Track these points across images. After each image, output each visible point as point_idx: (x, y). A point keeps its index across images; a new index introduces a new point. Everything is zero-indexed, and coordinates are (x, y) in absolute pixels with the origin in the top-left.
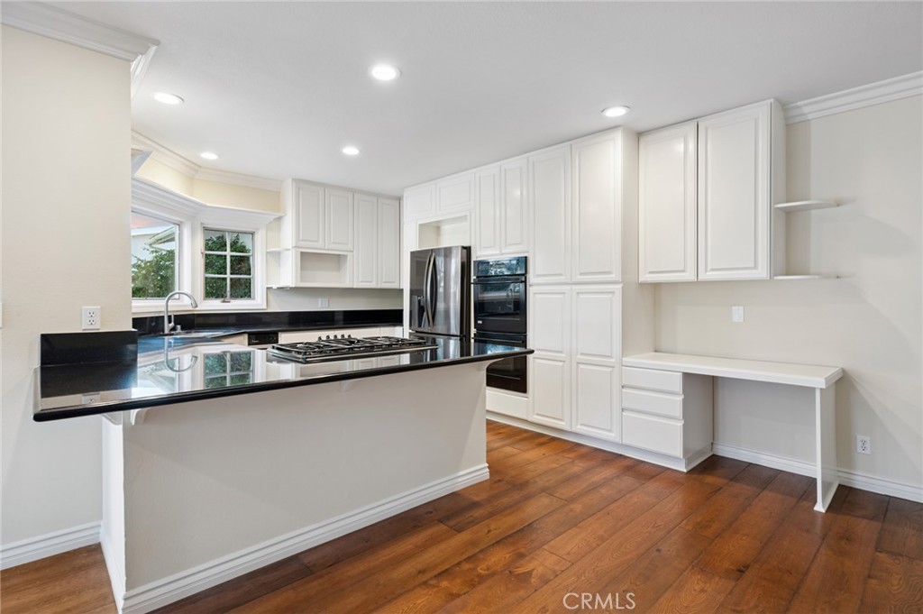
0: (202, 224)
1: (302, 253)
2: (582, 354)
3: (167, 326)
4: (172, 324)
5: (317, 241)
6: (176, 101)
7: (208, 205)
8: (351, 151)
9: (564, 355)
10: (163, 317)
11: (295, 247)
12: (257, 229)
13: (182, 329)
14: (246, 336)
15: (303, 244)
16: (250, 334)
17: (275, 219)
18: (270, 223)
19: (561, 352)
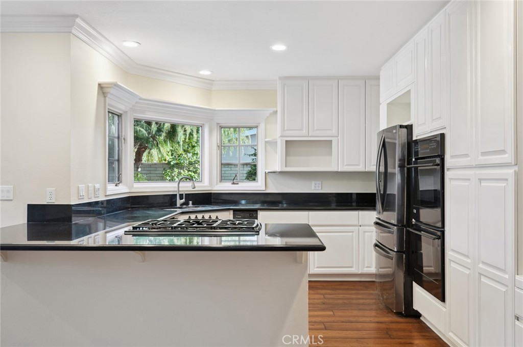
0: (218, 124)
1: (286, 141)
2: (483, 263)
3: (179, 202)
4: (183, 201)
5: (301, 130)
6: (136, 45)
7: (217, 109)
8: (279, 47)
9: (469, 261)
10: (176, 195)
11: (281, 136)
12: (259, 123)
13: (193, 204)
14: (232, 212)
15: (287, 133)
16: (234, 210)
17: (271, 114)
18: (268, 117)
19: (467, 256)
